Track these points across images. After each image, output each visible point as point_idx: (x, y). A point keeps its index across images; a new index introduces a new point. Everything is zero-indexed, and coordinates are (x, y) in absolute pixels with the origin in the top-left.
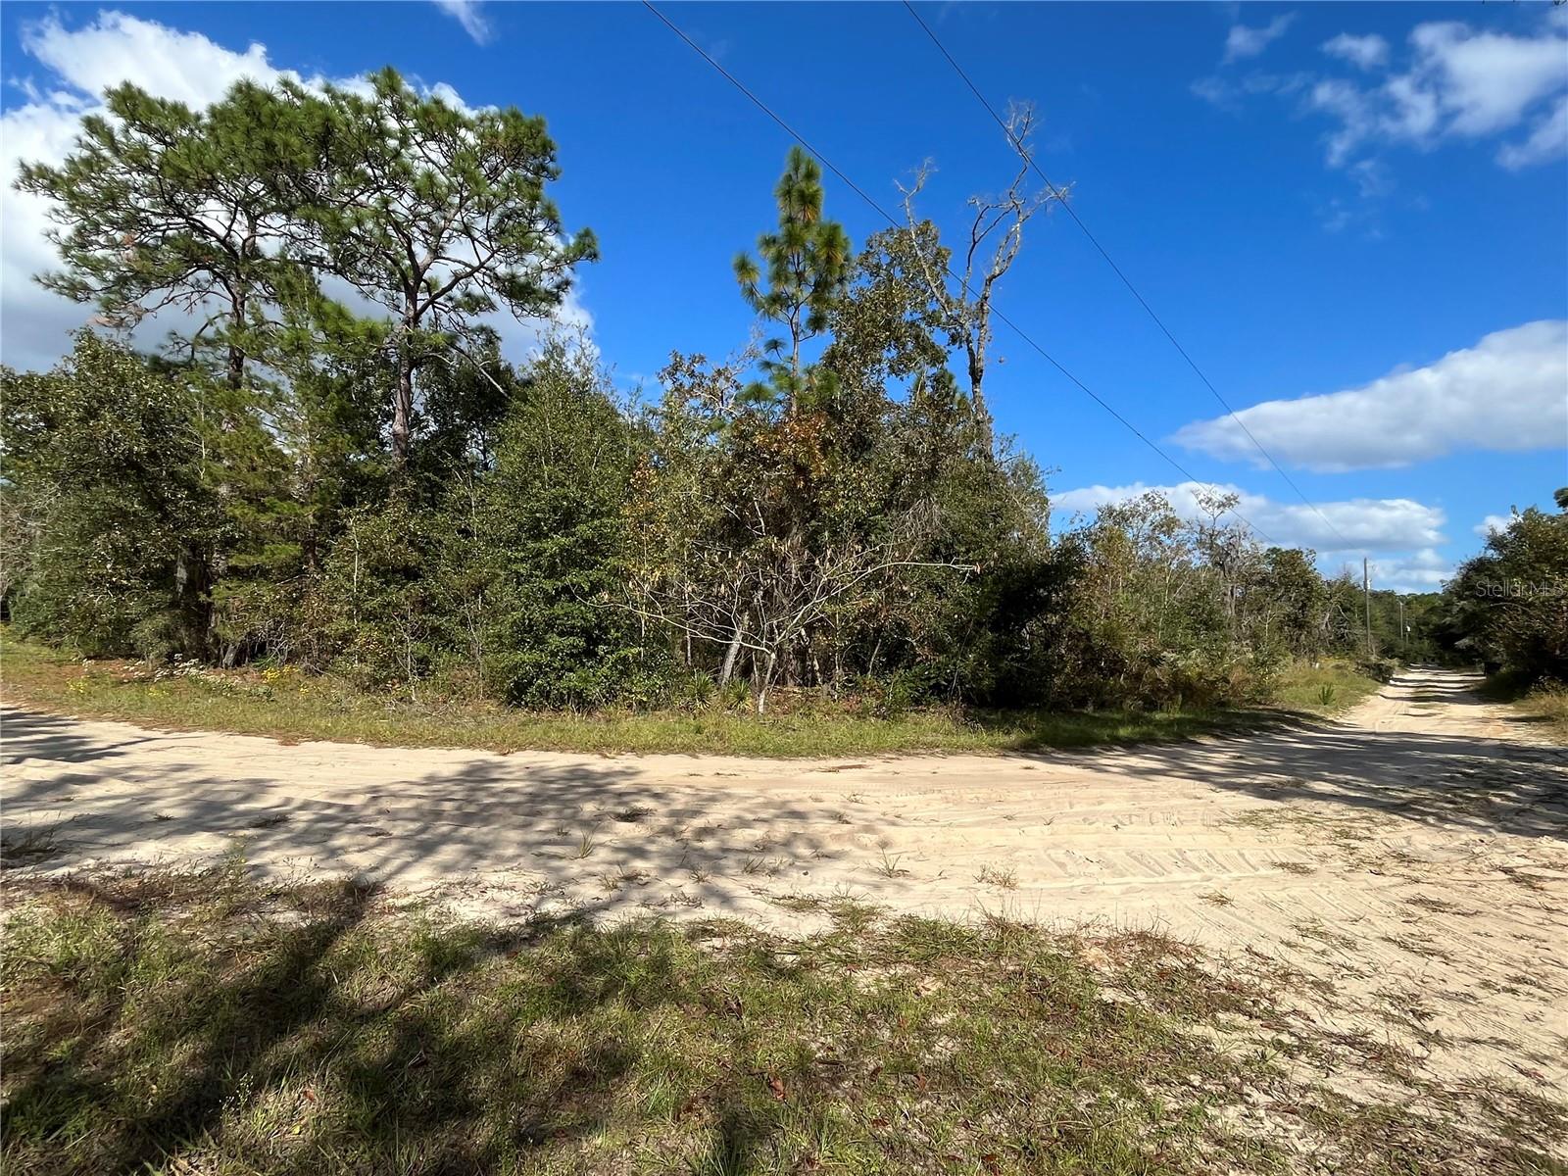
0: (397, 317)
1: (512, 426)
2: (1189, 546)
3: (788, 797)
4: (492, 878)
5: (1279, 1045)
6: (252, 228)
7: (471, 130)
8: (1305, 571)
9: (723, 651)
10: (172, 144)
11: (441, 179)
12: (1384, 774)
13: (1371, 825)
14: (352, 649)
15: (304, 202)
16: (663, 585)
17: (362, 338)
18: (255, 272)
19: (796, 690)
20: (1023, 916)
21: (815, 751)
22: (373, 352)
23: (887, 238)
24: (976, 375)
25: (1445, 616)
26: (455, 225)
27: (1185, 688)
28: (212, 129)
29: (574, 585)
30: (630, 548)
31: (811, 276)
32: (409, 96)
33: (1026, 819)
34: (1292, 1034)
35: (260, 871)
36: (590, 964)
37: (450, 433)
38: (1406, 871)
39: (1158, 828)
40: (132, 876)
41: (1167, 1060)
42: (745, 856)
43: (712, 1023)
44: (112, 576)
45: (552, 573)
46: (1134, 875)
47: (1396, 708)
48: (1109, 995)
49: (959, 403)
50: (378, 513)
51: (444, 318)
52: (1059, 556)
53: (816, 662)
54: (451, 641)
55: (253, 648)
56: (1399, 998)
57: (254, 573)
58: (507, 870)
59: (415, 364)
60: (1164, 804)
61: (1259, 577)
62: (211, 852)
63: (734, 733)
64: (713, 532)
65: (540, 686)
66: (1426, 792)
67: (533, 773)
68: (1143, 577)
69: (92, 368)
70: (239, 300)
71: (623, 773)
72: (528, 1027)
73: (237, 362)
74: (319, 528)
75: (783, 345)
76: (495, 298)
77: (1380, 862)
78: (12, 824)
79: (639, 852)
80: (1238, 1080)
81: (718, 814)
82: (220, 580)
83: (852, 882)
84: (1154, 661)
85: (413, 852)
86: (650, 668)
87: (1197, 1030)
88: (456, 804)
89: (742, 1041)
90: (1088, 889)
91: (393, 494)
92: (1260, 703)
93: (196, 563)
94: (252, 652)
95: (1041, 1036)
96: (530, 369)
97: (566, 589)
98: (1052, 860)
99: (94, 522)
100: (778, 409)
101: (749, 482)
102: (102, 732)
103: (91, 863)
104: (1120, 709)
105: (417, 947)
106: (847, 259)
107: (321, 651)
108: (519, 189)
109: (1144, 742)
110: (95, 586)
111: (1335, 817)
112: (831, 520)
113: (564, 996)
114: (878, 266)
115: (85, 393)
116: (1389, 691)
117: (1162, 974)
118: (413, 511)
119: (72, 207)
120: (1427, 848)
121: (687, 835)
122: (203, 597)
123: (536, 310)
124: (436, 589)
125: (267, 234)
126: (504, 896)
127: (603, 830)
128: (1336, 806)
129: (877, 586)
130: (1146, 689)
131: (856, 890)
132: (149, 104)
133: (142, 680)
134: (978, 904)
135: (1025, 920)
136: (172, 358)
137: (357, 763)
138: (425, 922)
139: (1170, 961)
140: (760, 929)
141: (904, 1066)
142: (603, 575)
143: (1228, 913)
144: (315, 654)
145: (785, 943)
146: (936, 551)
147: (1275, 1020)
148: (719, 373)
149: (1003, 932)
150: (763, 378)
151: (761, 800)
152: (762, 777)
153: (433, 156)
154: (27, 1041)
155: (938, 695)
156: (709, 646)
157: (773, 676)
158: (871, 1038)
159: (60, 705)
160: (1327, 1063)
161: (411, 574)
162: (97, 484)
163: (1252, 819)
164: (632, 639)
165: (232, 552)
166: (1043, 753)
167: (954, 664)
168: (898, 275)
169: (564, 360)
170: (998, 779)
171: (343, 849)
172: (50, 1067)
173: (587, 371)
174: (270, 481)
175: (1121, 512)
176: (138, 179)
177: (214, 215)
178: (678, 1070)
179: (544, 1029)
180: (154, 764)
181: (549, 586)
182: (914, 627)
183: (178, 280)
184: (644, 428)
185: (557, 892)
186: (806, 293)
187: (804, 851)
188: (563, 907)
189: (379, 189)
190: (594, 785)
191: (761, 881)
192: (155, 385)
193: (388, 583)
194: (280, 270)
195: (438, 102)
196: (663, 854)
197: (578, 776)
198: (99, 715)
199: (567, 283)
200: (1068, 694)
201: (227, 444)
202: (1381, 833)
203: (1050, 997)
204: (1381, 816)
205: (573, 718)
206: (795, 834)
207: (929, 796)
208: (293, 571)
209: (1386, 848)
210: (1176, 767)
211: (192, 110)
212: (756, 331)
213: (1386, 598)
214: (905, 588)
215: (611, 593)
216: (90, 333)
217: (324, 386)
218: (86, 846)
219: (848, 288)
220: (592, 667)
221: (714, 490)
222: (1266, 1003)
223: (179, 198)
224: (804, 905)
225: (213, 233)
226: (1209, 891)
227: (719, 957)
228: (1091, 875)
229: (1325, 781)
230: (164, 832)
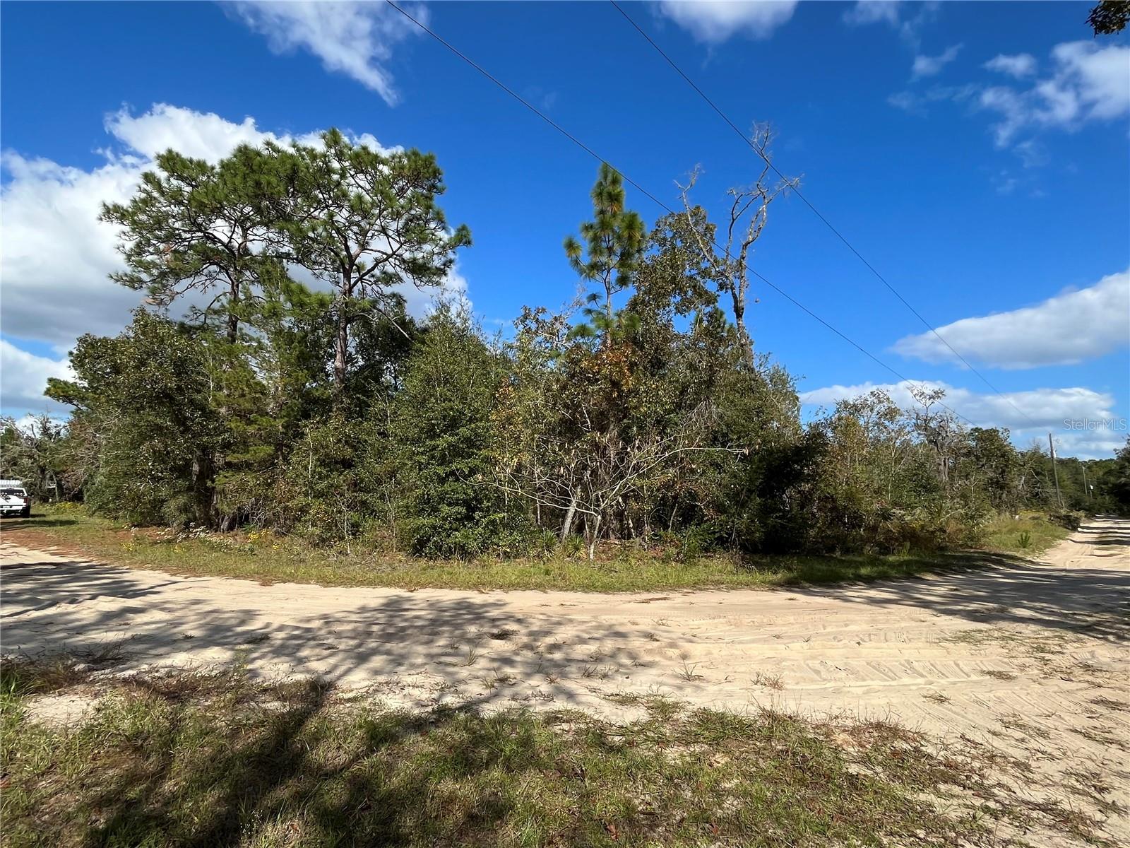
0: (337, 290)
1: (416, 361)
2: (908, 429)
3: (613, 622)
4: (409, 680)
5: (986, 809)
6: (245, 236)
7: (386, 165)
8: (1001, 445)
9: (564, 515)
10: (196, 186)
11: (367, 198)
12: (1073, 602)
13: (1062, 642)
14: (308, 518)
15: (278, 218)
16: (519, 468)
17: (315, 305)
18: (246, 265)
19: (617, 542)
20: (788, 710)
21: (631, 588)
22: (323, 314)
23: (670, 220)
24: (739, 312)
25: (1120, 477)
26: (376, 227)
27: (911, 536)
28: (221, 175)
29: (458, 470)
30: (496, 443)
31: (618, 249)
32: (346, 146)
33: (790, 637)
34: (997, 801)
35: (254, 674)
36: (478, 740)
37: (373, 366)
38: (1090, 678)
39: (891, 644)
40: (172, 676)
41: (899, 818)
42: (583, 665)
43: (564, 784)
44: (152, 470)
45: (443, 461)
46: (872, 680)
47: (1083, 550)
48: (853, 769)
49: (729, 330)
50: (325, 423)
51: (369, 289)
52: (808, 439)
53: (630, 522)
54: (373, 511)
55: (241, 518)
56: (1083, 775)
57: (242, 466)
58: (418, 674)
59: (349, 321)
60: (896, 626)
61: (965, 451)
62: (220, 660)
63: (573, 575)
64: (554, 430)
65: (435, 542)
66: (1107, 616)
67: (432, 605)
68: (874, 453)
69: (144, 333)
70: (236, 283)
71: (494, 605)
72: (437, 784)
73: (233, 324)
74: (285, 434)
75: (599, 297)
76: (403, 274)
77: (1069, 671)
78: (93, 641)
79: (507, 661)
80: (954, 834)
81: (563, 634)
82: (221, 471)
83: (661, 684)
84: (886, 516)
85: (354, 661)
86: (512, 528)
87: (922, 797)
88: (381, 627)
89: (586, 796)
90: (838, 689)
91: (335, 409)
92: (971, 548)
93: (204, 460)
94: (240, 520)
95: (803, 798)
96: (427, 322)
97: (452, 473)
98: (810, 668)
99: (140, 434)
100: (598, 341)
101: (578, 394)
102: (145, 577)
103: (145, 667)
104: (861, 554)
105: (360, 727)
106: (643, 236)
107: (286, 519)
108: (418, 202)
109: (880, 578)
110: (140, 478)
111: (1032, 636)
112: (637, 418)
113: (461, 763)
114: (665, 239)
115: (139, 350)
116: (1077, 536)
117: (895, 753)
118: (348, 421)
119: (133, 230)
120: (1108, 660)
121: (542, 649)
122: (209, 483)
123: (430, 281)
124: (365, 475)
125: (254, 240)
126: (416, 692)
127: (483, 646)
128: (1032, 627)
129: (673, 465)
130: (880, 538)
131: (664, 690)
132: (183, 161)
133: (169, 541)
134: (754, 700)
135: (789, 712)
136: (192, 323)
137: (313, 598)
138: (364, 709)
139: (901, 745)
140: (596, 717)
141: (702, 817)
142: (478, 462)
143: (947, 709)
144: (282, 521)
145: (614, 728)
146: (716, 438)
147: (984, 791)
148: (556, 319)
149: (774, 720)
150: (587, 321)
151: (594, 624)
152: (593, 606)
153: (361, 183)
154: (113, 786)
155: (722, 545)
156: (553, 510)
157: (599, 532)
158: (677, 797)
159: (118, 559)
160: (1024, 824)
161: (347, 464)
162: (144, 409)
163: (965, 637)
164: (498, 507)
165: (229, 452)
166: (803, 588)
167: (733, 522)
168: (678, 243)
169: (450, 314)
170: (768, 608)
171: (307, 659)
172: (130, 804)
173: (465, 321)
174: (254, 404)
175: (854, 405)
176: (175, 209)
177: (221, 229)
178: (540, 816)
179: (447, 786)
180: (180, 600)
181: (441, 471)
182: (702, 495)
183: (197, 273)
184: (504, 358)
185: (452, 689)
186: (615, 260)
187: (625, 661)
188: (457, 700)
189: (327, 207)
190: (476, 613)
191: (595, 683)
192: (182, 342)
193: (331, 471)
194: (262, 263)
195: (365, 148)
196: (526, 663)
197: (464, 606)
198: (142, 566)
199: (451, 261)
200: (821, 543)
201: (227, 380)
202: (1070, 648)
203: (809, 769)
204: (1070, 635)
205: (458, 565)
206: (619, 649)
207: (716, 621)
208: (268, 464)
209: (1073, 660)
210: (906, 597)
211: (209, 164)
212: (581, 288)
213: (1070, 464)
214: (694, 467)
215: (483, 475)
216: (143, 310)
217: (290, 337)
218: (141, 656)
219: (644, 256)
220: (471, 528)
221: (553, 401)
222: (976, 778)
223: (200, 220)
224: (627, 701)
225: (220, 241)
226: (931, 692)
227: (567, 737)
228: (840, 680)
229: (1024, 607)
230: (189, 646)
